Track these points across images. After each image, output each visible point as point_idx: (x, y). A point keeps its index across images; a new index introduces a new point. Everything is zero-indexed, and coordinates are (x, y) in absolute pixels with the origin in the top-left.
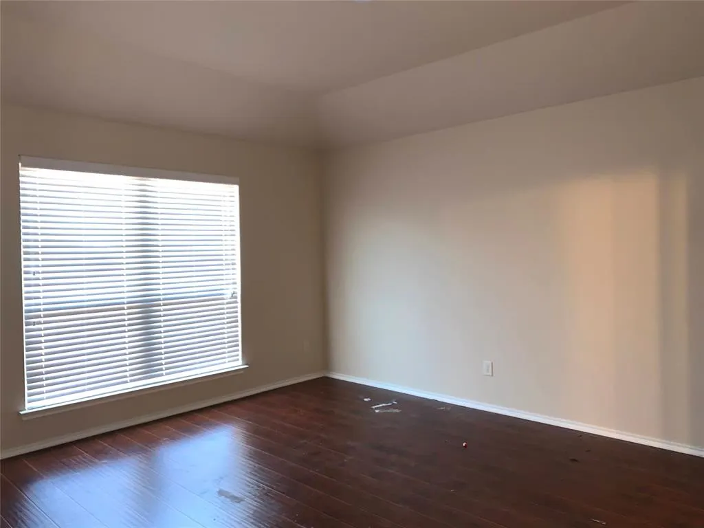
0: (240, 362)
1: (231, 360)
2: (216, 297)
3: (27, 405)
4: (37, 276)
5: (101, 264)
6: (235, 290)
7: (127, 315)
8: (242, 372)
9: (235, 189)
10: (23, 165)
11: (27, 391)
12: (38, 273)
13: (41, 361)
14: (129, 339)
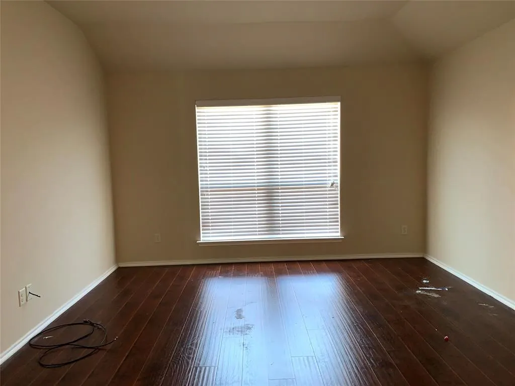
0: (339, 234)
1: (332, 231)
2: (321, 186)
3: (202, 238)
4: (206, 168)
5: (241, 162)
6: (335, 182)
7: (257, 194)
8: (340, 241)
9: (338, 105)
10: (197, 106)
11: (201, 231)
12: (206, 167)
13: (209, 219)
14: (258, 209)
